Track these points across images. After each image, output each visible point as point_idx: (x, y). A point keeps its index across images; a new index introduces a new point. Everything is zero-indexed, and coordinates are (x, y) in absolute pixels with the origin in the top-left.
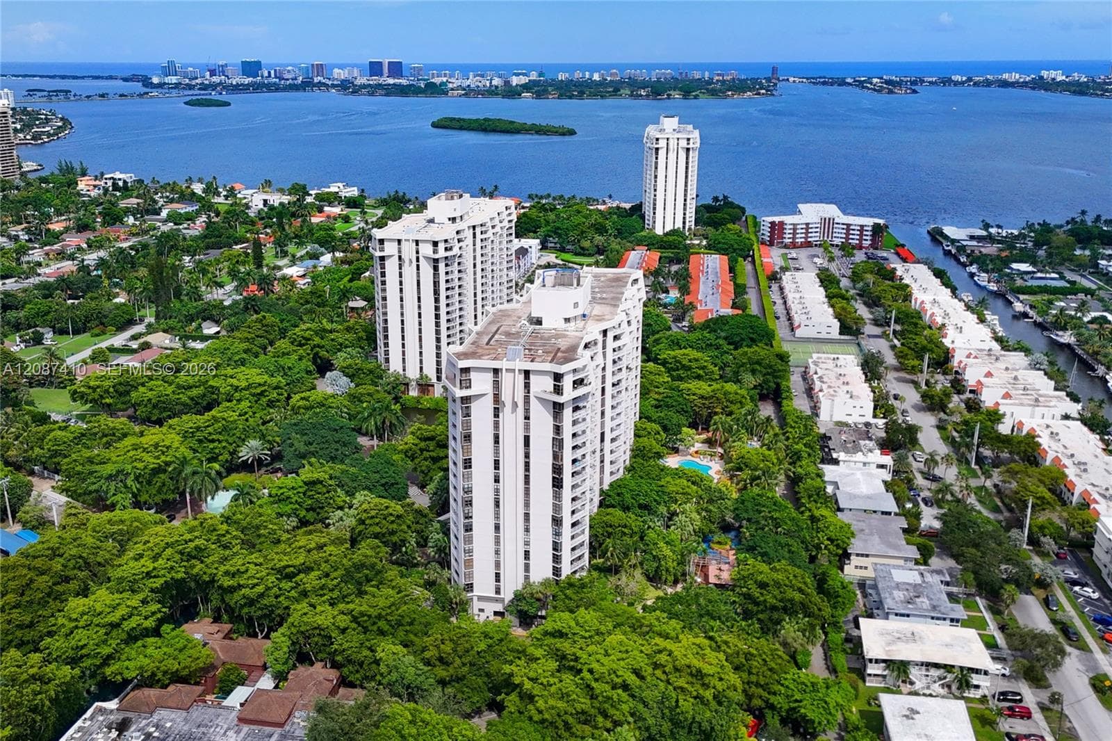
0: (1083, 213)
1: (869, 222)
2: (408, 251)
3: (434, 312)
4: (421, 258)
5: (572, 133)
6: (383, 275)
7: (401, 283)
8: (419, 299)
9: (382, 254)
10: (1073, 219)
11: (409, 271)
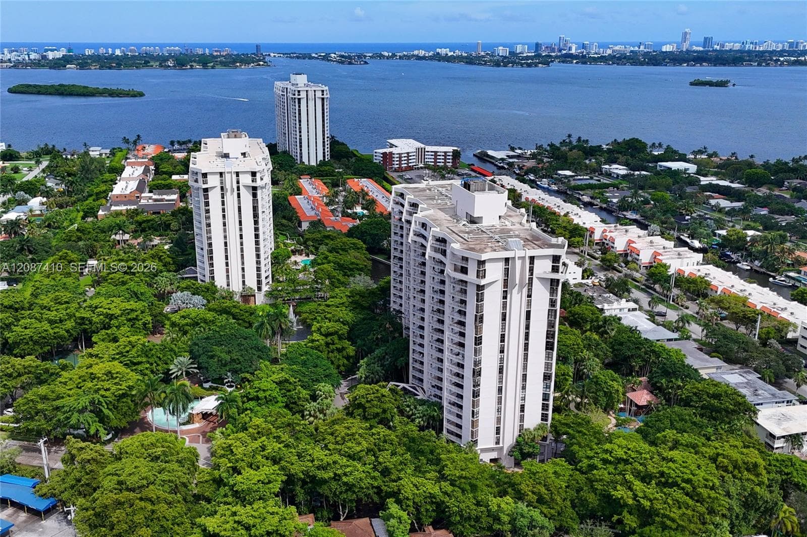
0: (569, 136)
1: (450, 149)
2: (230, 181)
3: (253, 233)
4: (241, 188)
5: (141, 95)
6: (207, 204)
7: (224, 210)
8: (240, 222)
9: (205, 186)
10: (564, 141)
11: (231, 199)
